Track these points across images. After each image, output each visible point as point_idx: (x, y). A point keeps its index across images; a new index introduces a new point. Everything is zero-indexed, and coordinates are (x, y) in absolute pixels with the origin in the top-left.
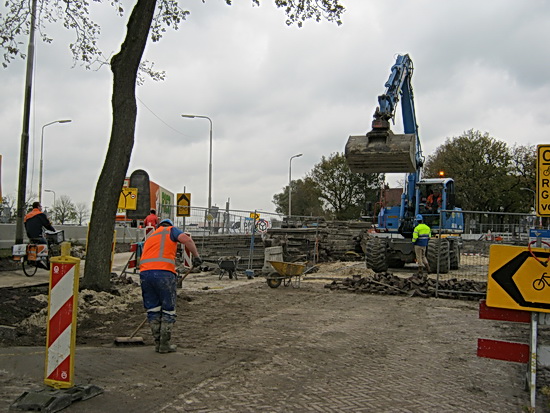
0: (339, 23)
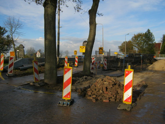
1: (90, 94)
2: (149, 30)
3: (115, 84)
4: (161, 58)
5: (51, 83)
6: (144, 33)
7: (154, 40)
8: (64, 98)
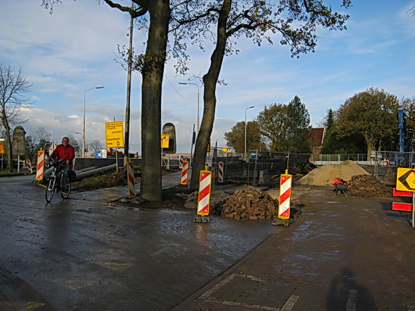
0: (313, 51)
1: (227, 210)
2: (297, 99)
3: (262, 198)
4: (324, 163)
5: (153, 199)
6: (287, 104)
7: (309, 122)
8: (200, 214)
